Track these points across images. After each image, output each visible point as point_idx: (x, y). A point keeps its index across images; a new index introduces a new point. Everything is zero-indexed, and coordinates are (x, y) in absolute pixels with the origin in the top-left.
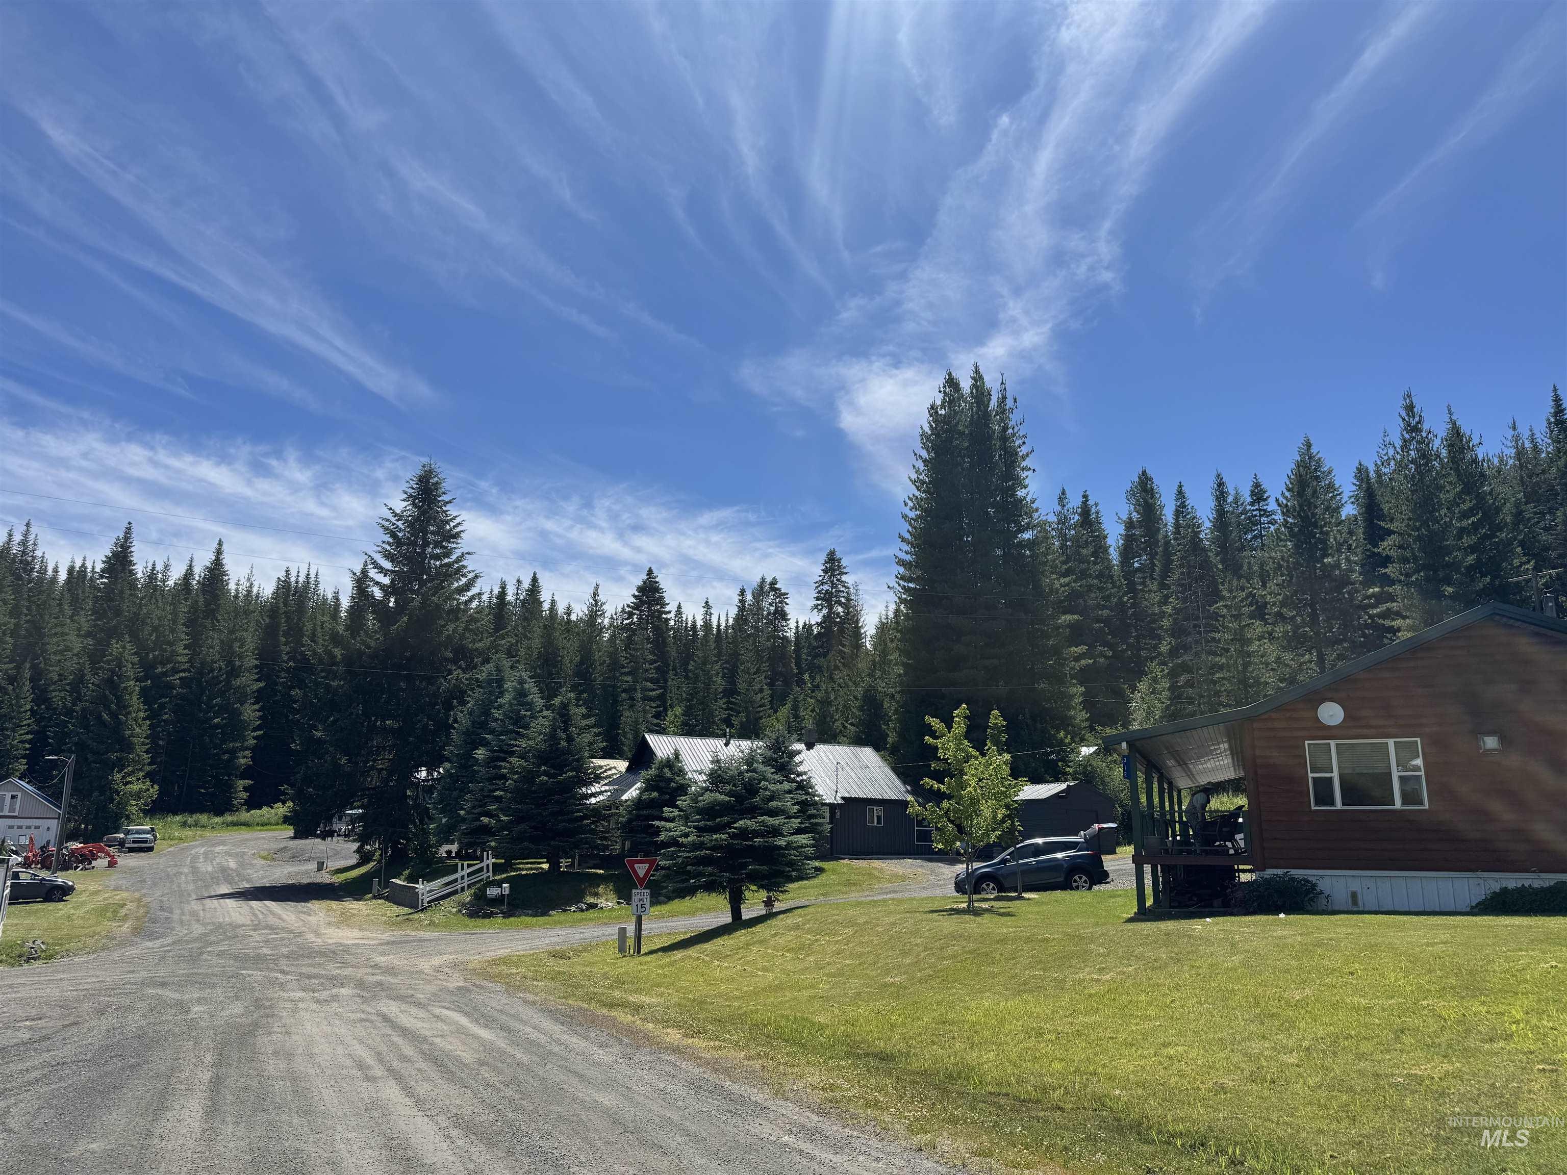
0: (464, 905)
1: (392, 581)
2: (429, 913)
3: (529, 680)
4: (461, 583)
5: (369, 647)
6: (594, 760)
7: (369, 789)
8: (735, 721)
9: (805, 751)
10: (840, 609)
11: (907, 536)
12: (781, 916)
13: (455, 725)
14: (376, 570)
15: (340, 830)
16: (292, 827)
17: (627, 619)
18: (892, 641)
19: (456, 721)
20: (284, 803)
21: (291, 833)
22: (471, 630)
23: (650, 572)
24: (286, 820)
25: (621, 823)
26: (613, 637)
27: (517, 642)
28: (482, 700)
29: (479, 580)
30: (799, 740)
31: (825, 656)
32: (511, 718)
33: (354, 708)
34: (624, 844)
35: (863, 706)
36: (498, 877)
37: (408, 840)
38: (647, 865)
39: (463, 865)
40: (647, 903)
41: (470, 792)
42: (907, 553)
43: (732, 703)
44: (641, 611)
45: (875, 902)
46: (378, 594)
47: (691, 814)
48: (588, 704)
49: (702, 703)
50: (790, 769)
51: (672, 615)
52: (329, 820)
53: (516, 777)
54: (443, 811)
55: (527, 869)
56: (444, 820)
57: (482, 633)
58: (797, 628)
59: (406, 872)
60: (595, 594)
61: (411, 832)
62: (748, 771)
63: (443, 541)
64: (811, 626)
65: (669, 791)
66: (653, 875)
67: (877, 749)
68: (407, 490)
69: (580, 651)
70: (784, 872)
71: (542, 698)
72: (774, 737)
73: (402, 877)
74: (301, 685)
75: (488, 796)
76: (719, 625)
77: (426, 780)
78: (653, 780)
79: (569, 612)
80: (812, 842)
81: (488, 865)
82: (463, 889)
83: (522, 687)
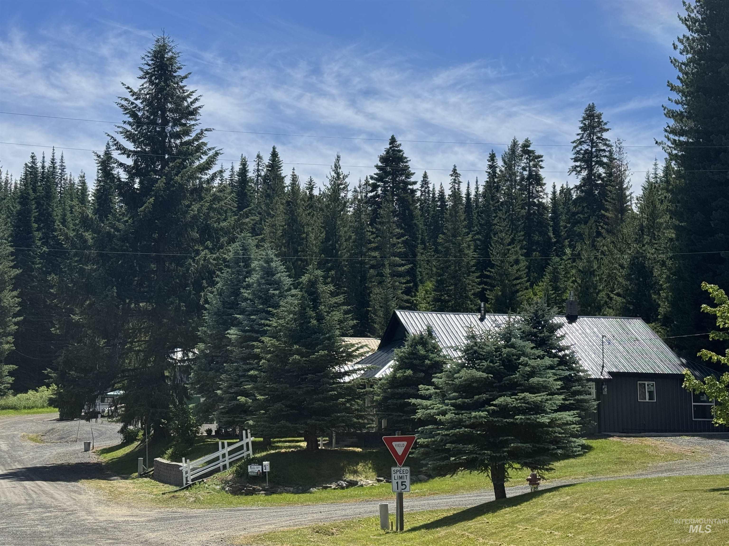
0: (227, 482)
1: (136, 162)
2: (194, 490)
3: (275, 259)
4: (202, 161)
5: (118, 230)
6: (346, 339)
7: (128, 370)
8: (490, 295)
9: (567, 324)
10: (602, 170)
11: (678, 84)
12: (548, 494)
13: (206, 306)
14: (119, 152)
15: (103, 411)
16: (57, 409)
17: (371, 192)
18: (662, 202)
19: (206, 302)
20: (48, 386)
21: (57, 415)
22: (215, 209)
23: (393, 140)
24: (52, 403)
25: (376, 401)
26: (358, 212)
27: (261, 220)
28: (231, 280)
29: (219, 157)
30: (560, 314)
31: (586, 223)
32: (260, 298)
33: (109, 291)
34: (380, 423)
35: (630, 275)
36: (258, 455)
37: (170, 420)
38: (405, 443)
39: (223, 444)
40: (408, 482)
41: (225, 372)
42: (677, 103)
43: (488, 277)
44: (385, 182)
45: (650, 480)
46: (124, 176)
47: (447, 391)
48: (336, 282)
49: (454, 277)
50: (552, 344)
51: (417, 186)
52: (92, 402)
53: (269, 356)
54: (200, 391)
55: (286, 447)
56: (202, 400)
57: (226, 212)
58: (554, 193)
59: (170, 451)
60: (337, 167)
61: (172, 412)
62: (505, 347)
63: (181, 118)
64: (569, 190)
65: (424, 368)
66: (411, 453)
67: (647, 320)
68: (142, 67)
69: (324, 228)
70: (548, 449)
71: (289, 276)
72: (532, 311)
73: (166, 456)
74: (56, 269)
75: (244, 376)
76: (468, 194)
77: (182, 361)
78: (407, 358)
79: (311, 188)
80: (577, 419)
81: (247, 444)
82: (225, 467)
83: (269, 265)
